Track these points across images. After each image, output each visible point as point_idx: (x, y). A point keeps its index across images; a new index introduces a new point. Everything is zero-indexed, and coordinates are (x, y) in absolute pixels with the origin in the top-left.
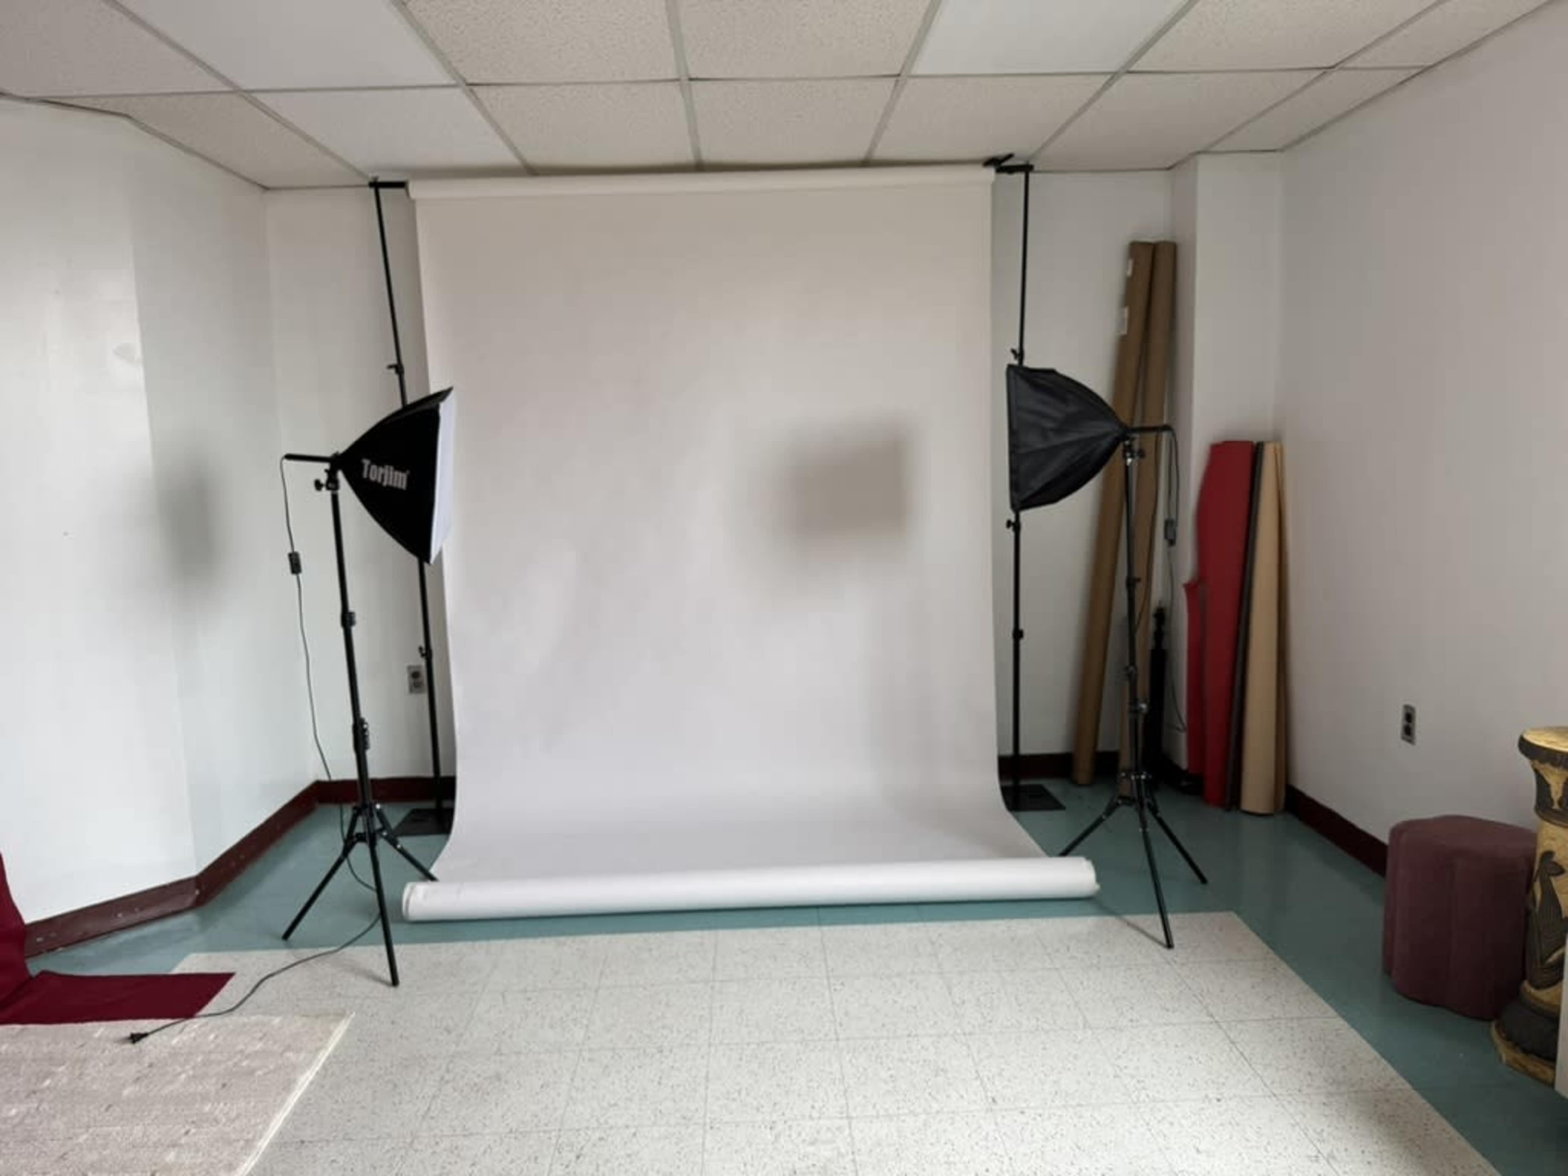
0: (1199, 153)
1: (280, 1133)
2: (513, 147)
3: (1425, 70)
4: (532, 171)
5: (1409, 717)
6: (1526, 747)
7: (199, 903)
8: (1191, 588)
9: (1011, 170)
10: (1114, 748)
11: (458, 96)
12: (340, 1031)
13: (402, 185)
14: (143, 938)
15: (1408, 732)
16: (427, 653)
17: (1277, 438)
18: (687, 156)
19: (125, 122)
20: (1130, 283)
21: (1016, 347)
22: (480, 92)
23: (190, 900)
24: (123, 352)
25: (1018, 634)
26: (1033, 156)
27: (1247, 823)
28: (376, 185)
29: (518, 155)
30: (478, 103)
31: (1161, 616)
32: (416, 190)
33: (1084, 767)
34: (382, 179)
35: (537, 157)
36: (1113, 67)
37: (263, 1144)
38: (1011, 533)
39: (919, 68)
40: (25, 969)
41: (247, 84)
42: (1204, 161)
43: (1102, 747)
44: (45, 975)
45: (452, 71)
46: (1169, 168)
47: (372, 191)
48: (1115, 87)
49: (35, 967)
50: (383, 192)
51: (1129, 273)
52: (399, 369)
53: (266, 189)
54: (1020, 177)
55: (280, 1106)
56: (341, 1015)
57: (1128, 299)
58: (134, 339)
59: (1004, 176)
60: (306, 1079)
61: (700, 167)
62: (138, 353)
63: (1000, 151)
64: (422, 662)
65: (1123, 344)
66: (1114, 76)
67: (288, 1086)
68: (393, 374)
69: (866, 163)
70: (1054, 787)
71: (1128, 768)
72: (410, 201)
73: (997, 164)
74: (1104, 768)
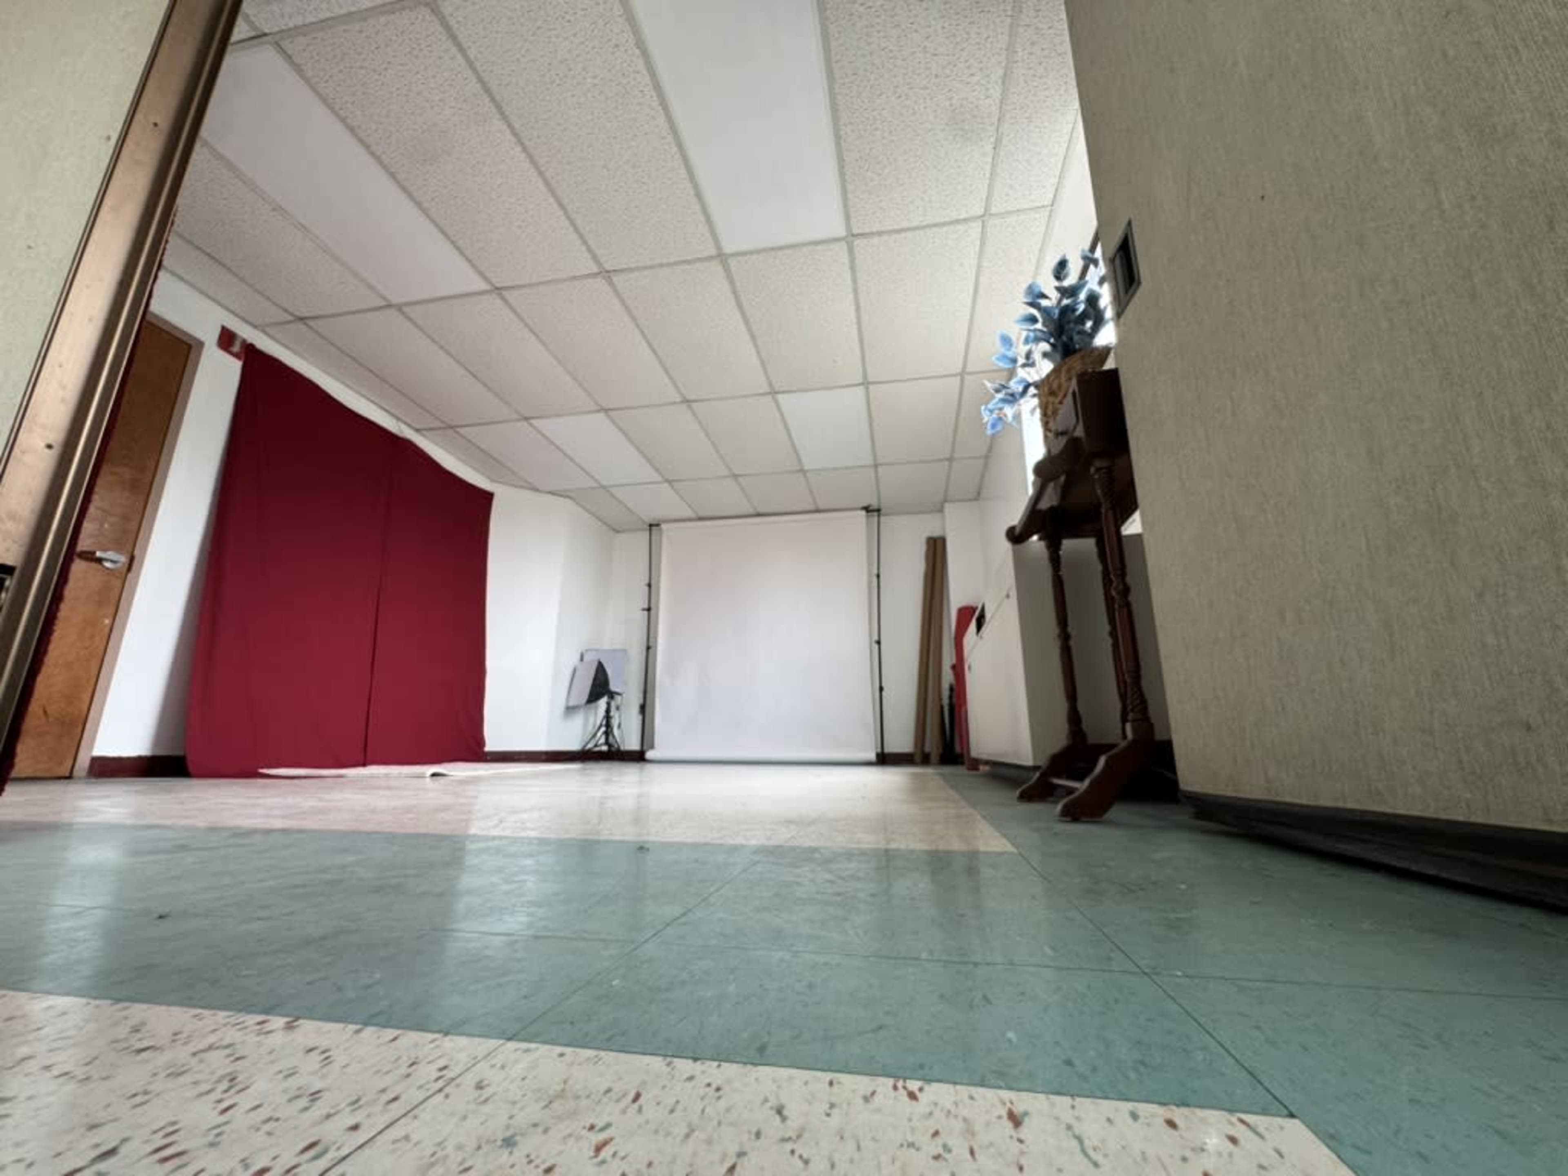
0: (944, 502)
2: (690, 507)
4: (701, 519)
9: (872, 511)
11: (666, 485)
13: (658, 525)
18: (751, 510)
22: (674, 485)
25: (881, 689)
26: (879, 506)
28: (649, 526)
29: (695, 512)
30: (675, 490)
32: (664, 526)
34: (650, 522)
36: (871, 463)
41: (605, 483)
42: (946, 505)
45: (662, 476)
46: (940, 511)
47: (649, 529)
50: (653, 528)
51: (926, 548)
53: (617, 531)
54: (876, 514)
59: (870, 514)
61: (758, 515)
63: (868, 504)
66: (875, 467)
69: (818, 511)
71: (934, 757)
72: (661, 530)
73: (867, 509)
74: (925, 760)
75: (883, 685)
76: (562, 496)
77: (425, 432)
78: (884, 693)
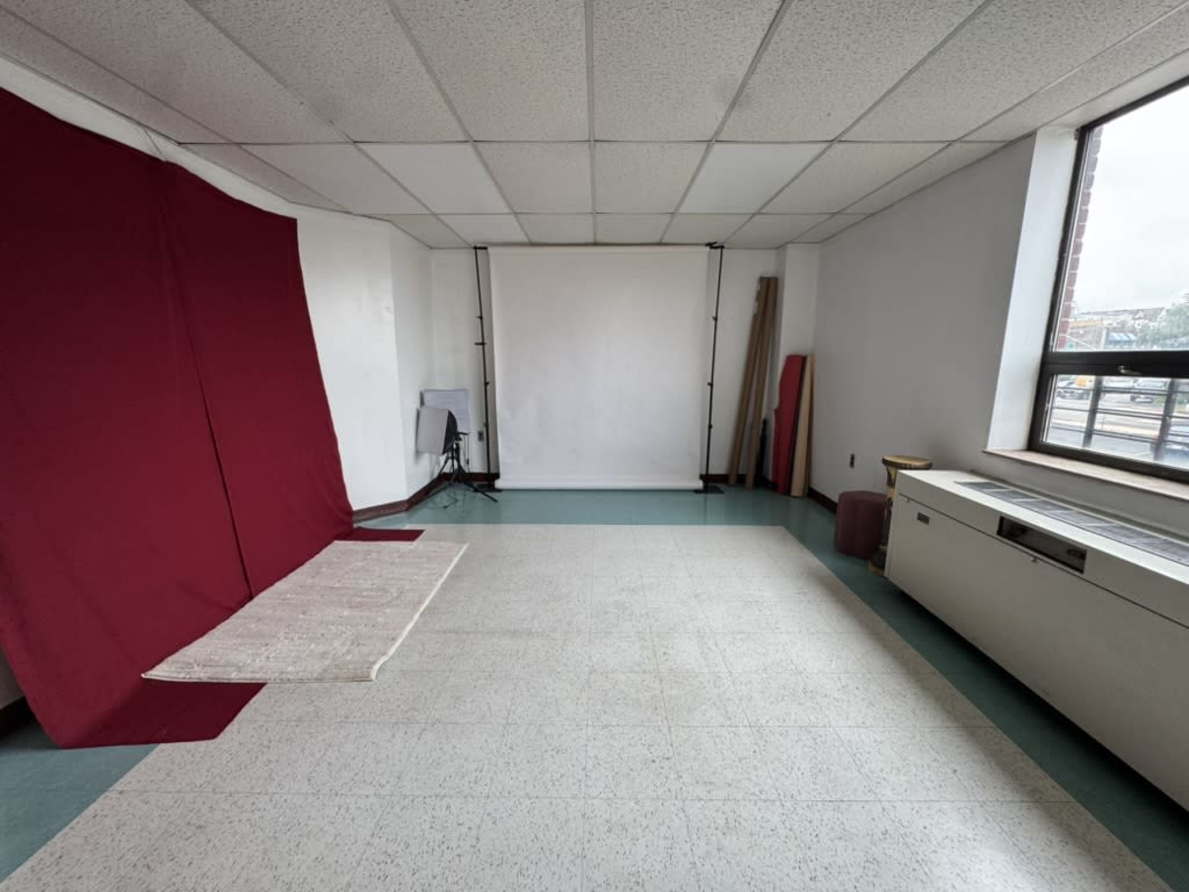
0: (788, 243)
1: (451, 573)
2: (526, 235)
3: (872, 215)
4: (533, 244)
5: (853, 458)
6: (885, 462)
7: (407, 510)
8: (777, 411)
9: (716, 248)
10: (744, 473)
11: (512, 217)
12: (465, 547)
13: (485, 248)
14: (389, 520)
15: (852, 464)
16: (487, 425)
17: (813, 356)
18: (591, 240)
19: (389, 224)
20: (759, 293)
21: (714, 315)
22: (520, 216)
23: (404, 508)
24: (388, 308)
25: (710, 427)
26: (723, 243)
27: (793, 501)
28: (476, 248)
29: (529, 238)
30: (518, 220)
31: (765, 422)
32: (490, 249)
33: (732, 480)
34: (478, 245)
35: (535, 239)
36: (753, 211)
37: (445, 576)
38: (709, 387)
39: (682, 210)
40: (352, 526)
41: (436, 211)
42: (789, 246)
43: (740, 473)
44: (360, 528)
45: (512, 209)
46: (777, 248)
47: (473, 251)
48: (754, 220)
49: (355, 526)
50: (478, 251)
51: (759, 288)
52: (481, 318)
53: (431, 248)
54: (719, 250)
55: (449, 566)
56: (464, 542)
57: (758, 299)
58: (391, 305)
59: (713, 250)
60: (456, 560)
61: (595, 244)
62: (392, 309)
63: (711, 240)
64: (484, 430)
65: (755, 317)
66: (753, 215)
67: (451, 561)
68: (479, 320)
69: (659, 244)
70: (721, 486)
71: (750, 480)
72: (488, 255)
73: (711, 245)
74: (741, 480)
75: (712, 422)
76: (379, 219)
77: (190, 146)
78: (713, 430)
